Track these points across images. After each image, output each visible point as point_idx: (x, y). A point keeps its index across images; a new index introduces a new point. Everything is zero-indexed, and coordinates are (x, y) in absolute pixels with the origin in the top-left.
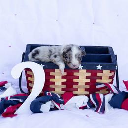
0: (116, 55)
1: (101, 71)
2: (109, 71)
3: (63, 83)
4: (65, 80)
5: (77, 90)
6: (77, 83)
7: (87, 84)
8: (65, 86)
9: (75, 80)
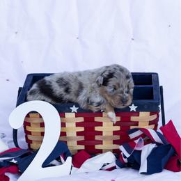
1: (136, 113)
2: (149, 113)
3: (79, 134)
4: (82, 129)
5: (101, 142)
6: (100, 133)
7: (115, 133)
8: (82, 138)
9: (97, 129)
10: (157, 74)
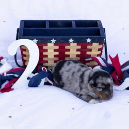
0: (104, 29)
1: (91, 44)
2: (98, 44)
4: (57, 53)
6: (68, 56)
8: (57, 59)
9: (67, 53)
10: (100, 21)
